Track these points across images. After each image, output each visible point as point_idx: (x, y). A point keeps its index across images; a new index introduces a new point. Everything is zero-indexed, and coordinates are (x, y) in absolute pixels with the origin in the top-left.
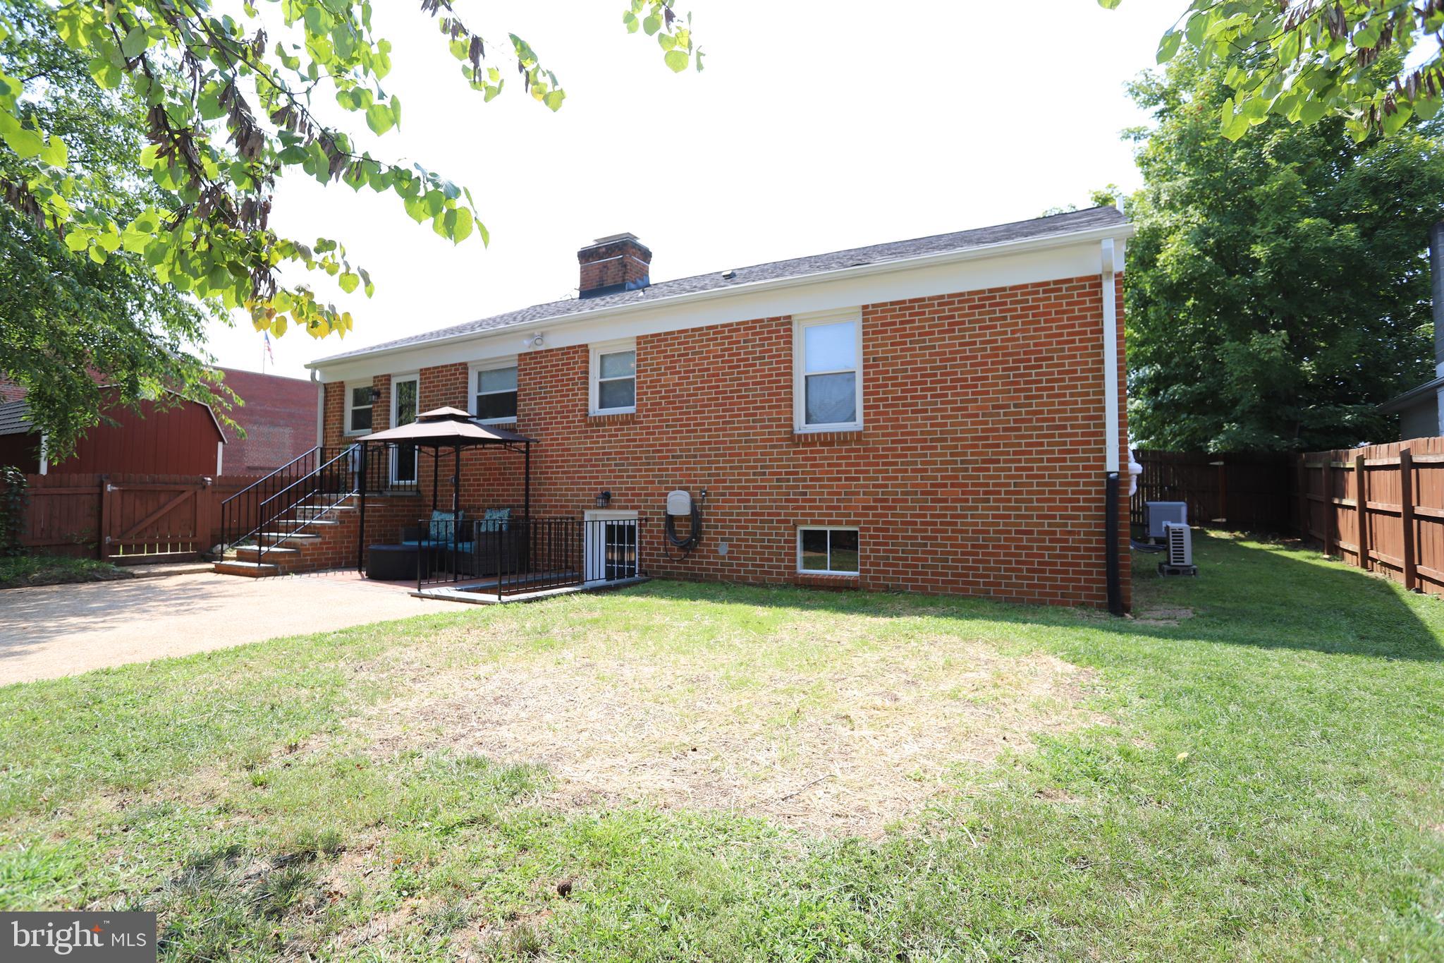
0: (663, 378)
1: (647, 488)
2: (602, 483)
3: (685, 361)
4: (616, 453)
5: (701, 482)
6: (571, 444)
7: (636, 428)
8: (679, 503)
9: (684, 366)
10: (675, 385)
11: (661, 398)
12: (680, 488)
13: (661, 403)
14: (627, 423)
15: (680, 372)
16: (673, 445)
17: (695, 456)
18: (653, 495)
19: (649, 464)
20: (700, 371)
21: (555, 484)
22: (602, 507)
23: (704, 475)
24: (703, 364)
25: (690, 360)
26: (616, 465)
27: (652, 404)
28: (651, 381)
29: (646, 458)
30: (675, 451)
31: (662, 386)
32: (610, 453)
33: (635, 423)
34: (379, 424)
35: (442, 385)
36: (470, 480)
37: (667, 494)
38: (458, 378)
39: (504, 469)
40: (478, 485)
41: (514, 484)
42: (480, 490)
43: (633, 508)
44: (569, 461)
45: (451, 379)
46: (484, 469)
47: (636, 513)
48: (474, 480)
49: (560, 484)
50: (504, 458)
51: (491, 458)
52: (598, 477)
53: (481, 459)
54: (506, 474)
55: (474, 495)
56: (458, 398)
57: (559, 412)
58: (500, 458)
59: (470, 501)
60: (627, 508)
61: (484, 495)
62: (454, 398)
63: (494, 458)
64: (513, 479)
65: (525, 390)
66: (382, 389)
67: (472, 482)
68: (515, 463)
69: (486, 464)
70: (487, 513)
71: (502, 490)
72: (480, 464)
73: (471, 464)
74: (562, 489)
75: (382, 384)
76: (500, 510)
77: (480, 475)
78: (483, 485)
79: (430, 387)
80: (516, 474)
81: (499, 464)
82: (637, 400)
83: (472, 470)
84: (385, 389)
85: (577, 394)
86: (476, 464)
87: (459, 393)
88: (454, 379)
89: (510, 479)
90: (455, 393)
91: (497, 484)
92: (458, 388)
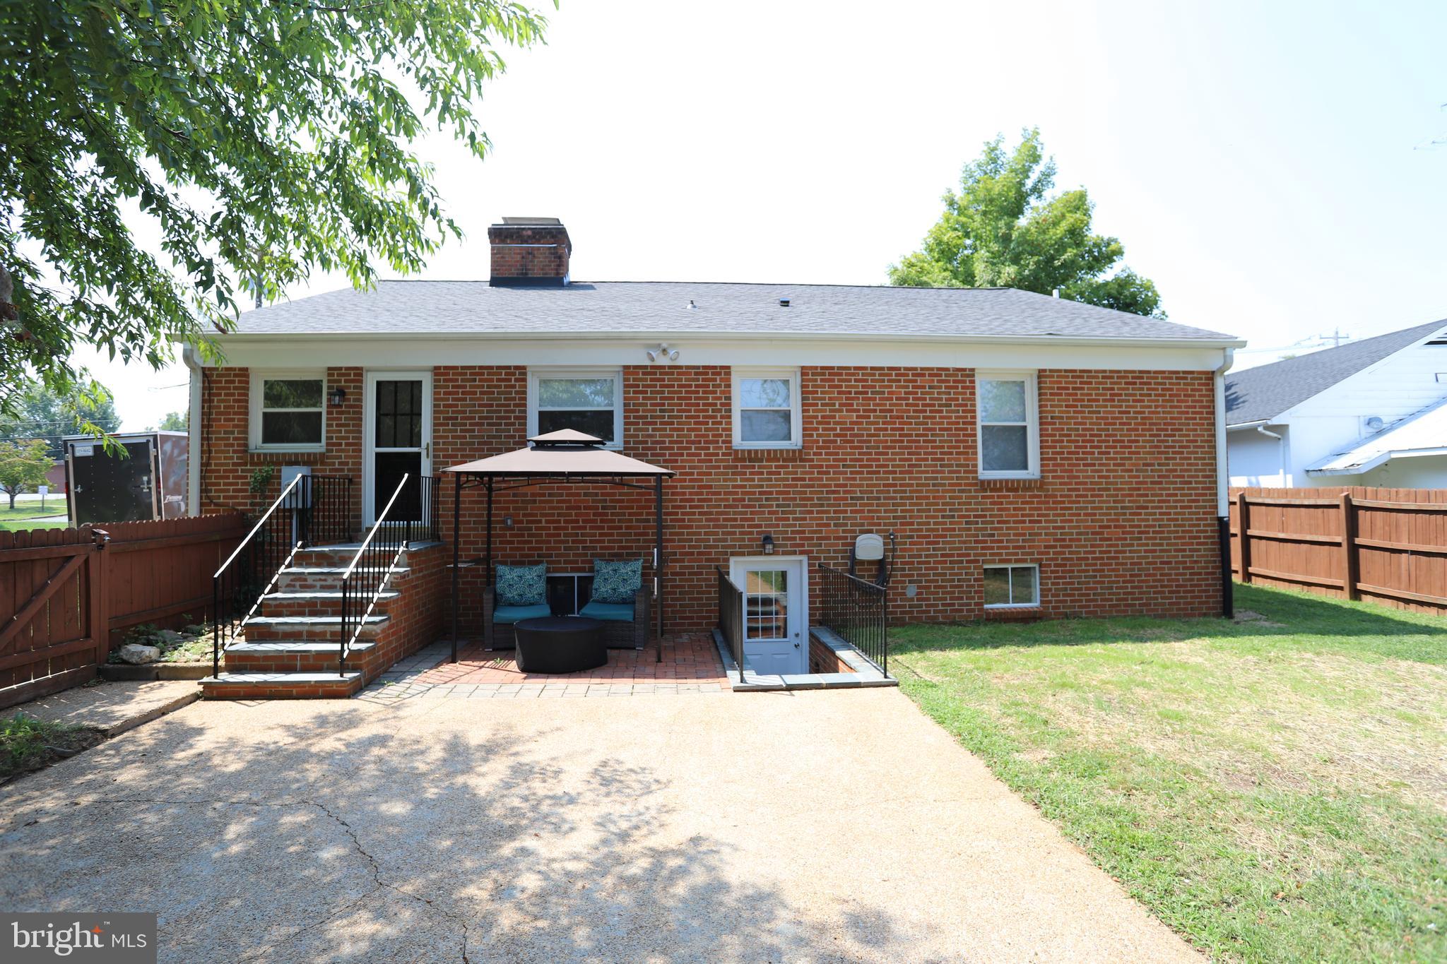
0: (837, 414)
1: (821, 532)
2: (760, 526)
3: (863, 399)
4: (778, 493)
5: (885, 524)
6: (713, 480)
7: (804, 467)
8: (870, 547)
9: (863, 405)
10: (852, 423)
11: (836, 435)
13: (835, 442)
14: (794, 460)
15: (858, 411)
16: (852, 486)
17: (879, 498)
18: (828, 538)
19: (822, 505)
20: (881, 411)
21: (691, 527)
22: (760, 554)
23: (889, 518)
24: (885, 405)
25: (870, 399)
26: (778, 506)
27: (824, 442)
28: (823, 417)
29: (819, 499)
30: (855, 492)
31: (836, 423)
32: (771, 493)
33: (802, 460)
34: (343, 438)
35: (482, 393)
36: (540, 522)
37: (855, 538)
38: (514, 386)
39: (603, 508)
40: (555, 528)
41: (621, 528)
42: (559, 535)
43: (802, 553)
44: (710, 500)
45: (500, 387)
46: (568, 508)
47: (804, 558)
48: (547, 522)
49: (697, 527)
50: (603, 494)
51: (579, 495)
52: (753, 520)
53: (561, 495)
54: (606, 514)
55: (549, 542)
56: (514, 411)
57: (693, 442)
58: (596, 494)
59: (541, 549)
60: (794, 553)
61: (567, 542)
62: (506, 411)
63: (585, 494)
64: (619, 521)
65: (638, 411)
66: (349, 387)
67: (544, 524)
68: (622, 501)
69: (570, 501)
70: (598, 564)
71: (601, 535)
72: (558, 502)
73: (541, 502)
74: (700, 534)
75: (346, 381)
76: (626, 561)
77: (559, 515)
78: (566, 528)
79: (457, 393)
80: (624, 514)
81: (593, 501)
82: (804, 436)
83: (544, 508)
84: (355, 387)
85: (720, 423)
86: (552, 501)
87: (515, 405)
88: (506, 387)
89: (613, 521)
90: (509, 405)
91: (591, 528)
92: (514, 399)
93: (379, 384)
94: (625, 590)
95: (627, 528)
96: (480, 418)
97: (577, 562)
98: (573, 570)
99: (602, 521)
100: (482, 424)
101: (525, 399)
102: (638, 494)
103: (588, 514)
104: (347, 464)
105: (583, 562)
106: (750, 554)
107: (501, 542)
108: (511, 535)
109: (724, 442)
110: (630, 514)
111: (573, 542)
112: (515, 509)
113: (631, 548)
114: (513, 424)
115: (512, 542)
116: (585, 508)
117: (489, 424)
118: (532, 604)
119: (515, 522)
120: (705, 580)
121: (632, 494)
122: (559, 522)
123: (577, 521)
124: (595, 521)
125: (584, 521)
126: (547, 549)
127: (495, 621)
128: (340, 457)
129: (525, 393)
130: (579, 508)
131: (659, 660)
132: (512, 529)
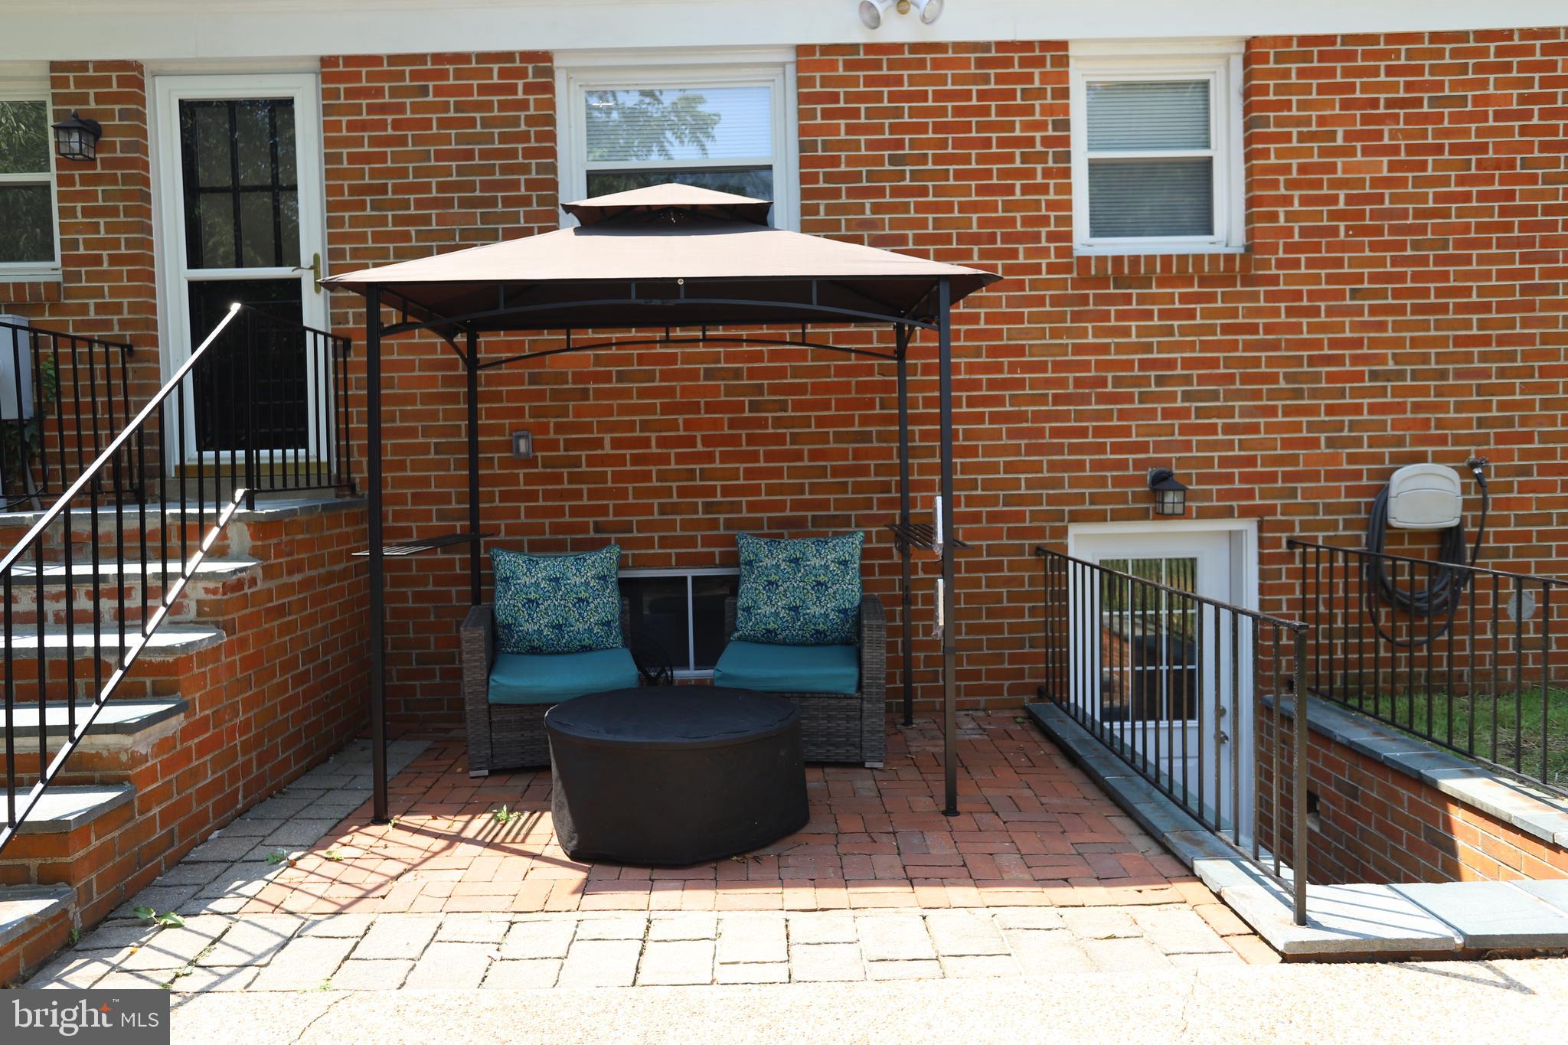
0: (1339, 162)
1: (1293, 460)
2: (1143, 447)
3: (1408, 119)
4: (1188, 363)
5: (1458, 440)
6: (1026, 334)
7: (1254, 297)
8: (1425, 497)
9: (1407, 135)
10: (1376, 182)
11: (1334, 215)
12: (1439, 458)
13: (1335, 231)
14: (1228, 280)
15: (1394, 150)
16: (1374, 343)
17: (1442, 375)
18: (1314, 476)
19: (1298, 394)
20: (1455, 149)
22: (1142, 516)
23: (1467, 424)
24: (1466, 132)
25: (1426, 118)
26: (1187, 396)
27: (1304, 232)
28: (1302, 168)
29: (1289, 378)
30: (1382, 359)
31: (1336, 184)
32: (1170, 364)
33: (1248, 281)
34: (103, 244)
35: (443, 123)
36: (598, 443)
37: (1387, 474)
38: (523, 105)
39: (755, 406)
40: (636, 460)
41: (798, 456)
42: (646, 476)
43: (1245, 513)
44: (1020, 384)
45: (487, 106)
46: (666, 409)
47: (1249, 527)
48: (616, 443)
49: (989, 451)
50: (752, 373)
51: (693, 375)
52: (1126, 431)
53: (649, 376)
54: (761, 423)
55: (622, 493)
56: (525, 169)
57: (975, 239)
58: (737, 374)
59: (603, 510)
60: (1227, 513)
61: (668, 492)
62: (505, 169)
63: (710, 374)
64: (795, 439)
65: (835, 161)
66: (110, 115)
67: (608, 450)
68: (800, 389)
69: (671, 392)
70: (749, 546)
71: (750, 473)
72: (643, 393)
73: (600, 394)
74: (993, 468)
75: (99, 98)
76: (821, 539)
77: (645, 426)
78: (664, 459)
79: (382, 125)
80: (805, 422)
81: (730, 390)
82: (1249, 219)
83: (609, 411)
84: (124, 114)
85: (1043, 189)
86: (626, 393)
87: (529, 153)
88: (503, 105)
89: (779, 439)
90: (513, 154)
91: (726, 457)
92: (524, 137)
93: (188, 108)
94: (823, 610)
95: (815, 455)
96: (442, 187)
97: (691, 542)
98: (684, 561)
99: (752, 440)
100: (448, 203)
101: (552, 137)
102: (840, 371)
103: (716, 424)
104: (117, 308)
105: (708, 541)
106: (1118, 516)
107: (505, 496)
108: (530, 479)
109: (1052, 237)
110: (821, 422)
111: (683, 492)
112: (536, 412)
113: (824, 505)
114: (525, 201)
115: (532, 496)
116: (710, 407)
117: (463, 203)
118: (586, 649)
119: (536, 446)
120: (1008, 582)
121: (824, 371)
122: (645, 443)
123: (691, 441)
124: (735, 440)
125: (707, 441)
126: (619, 510)
127: (492, 698)
128: (98, 293)
129: (551, 120)
130: (694, 407)
131: (951, 810)
132: (531, 462)
